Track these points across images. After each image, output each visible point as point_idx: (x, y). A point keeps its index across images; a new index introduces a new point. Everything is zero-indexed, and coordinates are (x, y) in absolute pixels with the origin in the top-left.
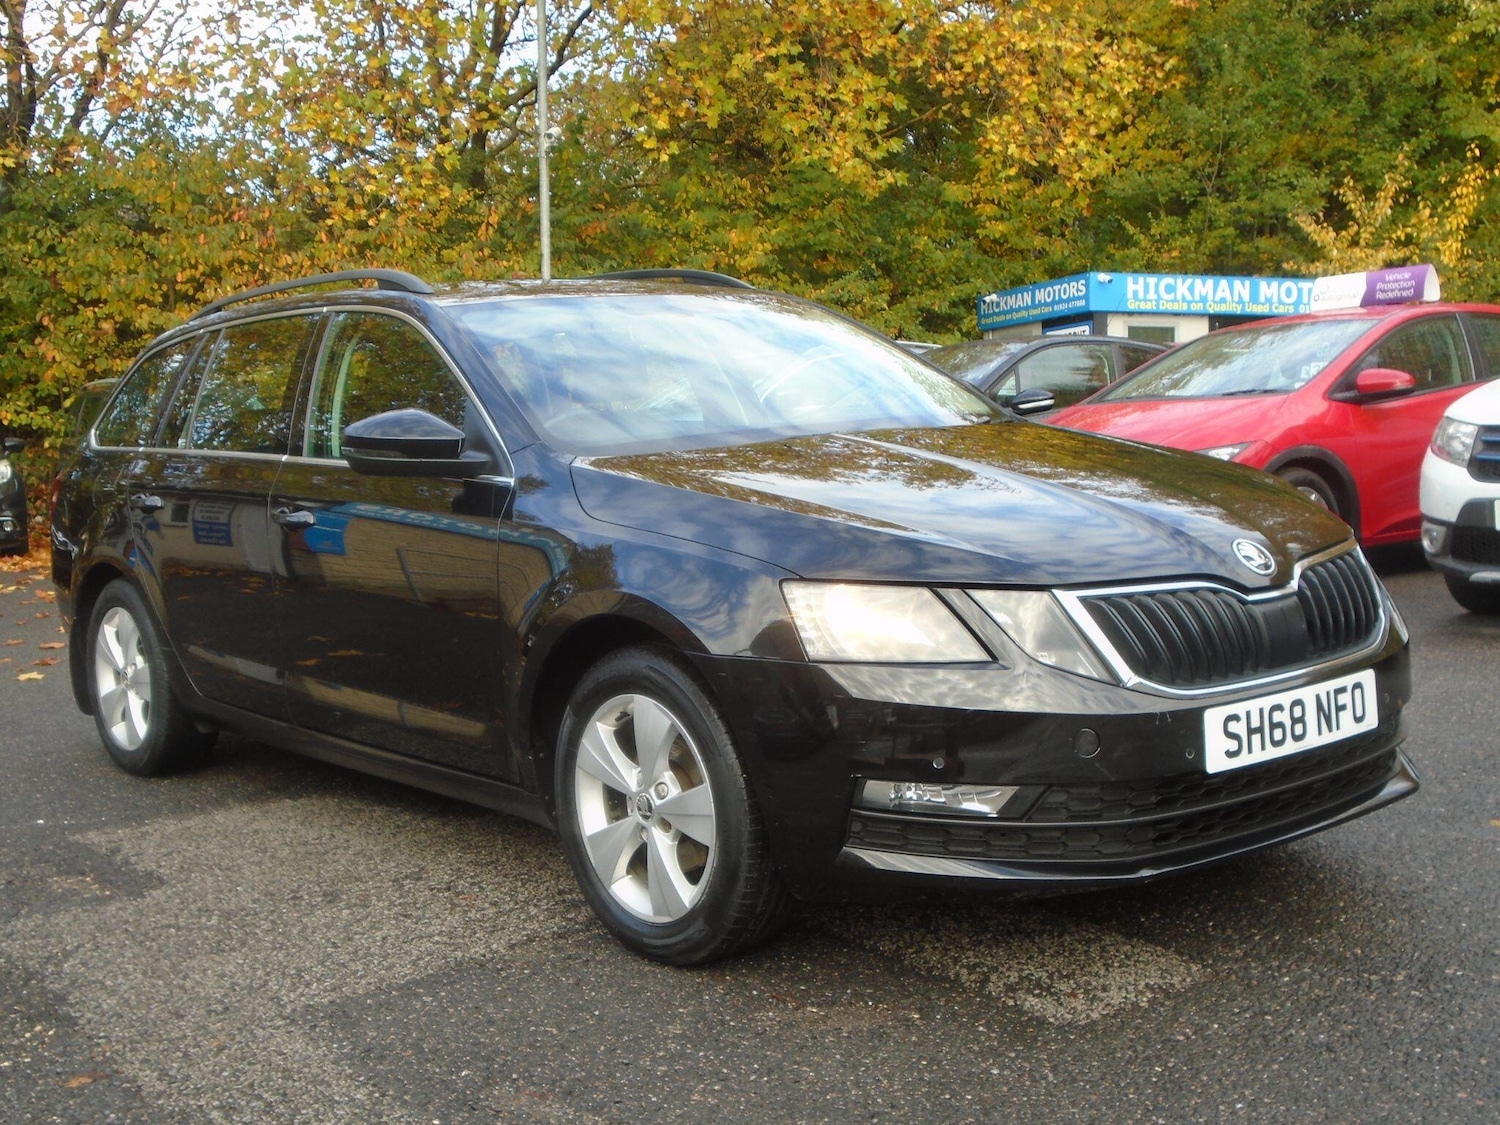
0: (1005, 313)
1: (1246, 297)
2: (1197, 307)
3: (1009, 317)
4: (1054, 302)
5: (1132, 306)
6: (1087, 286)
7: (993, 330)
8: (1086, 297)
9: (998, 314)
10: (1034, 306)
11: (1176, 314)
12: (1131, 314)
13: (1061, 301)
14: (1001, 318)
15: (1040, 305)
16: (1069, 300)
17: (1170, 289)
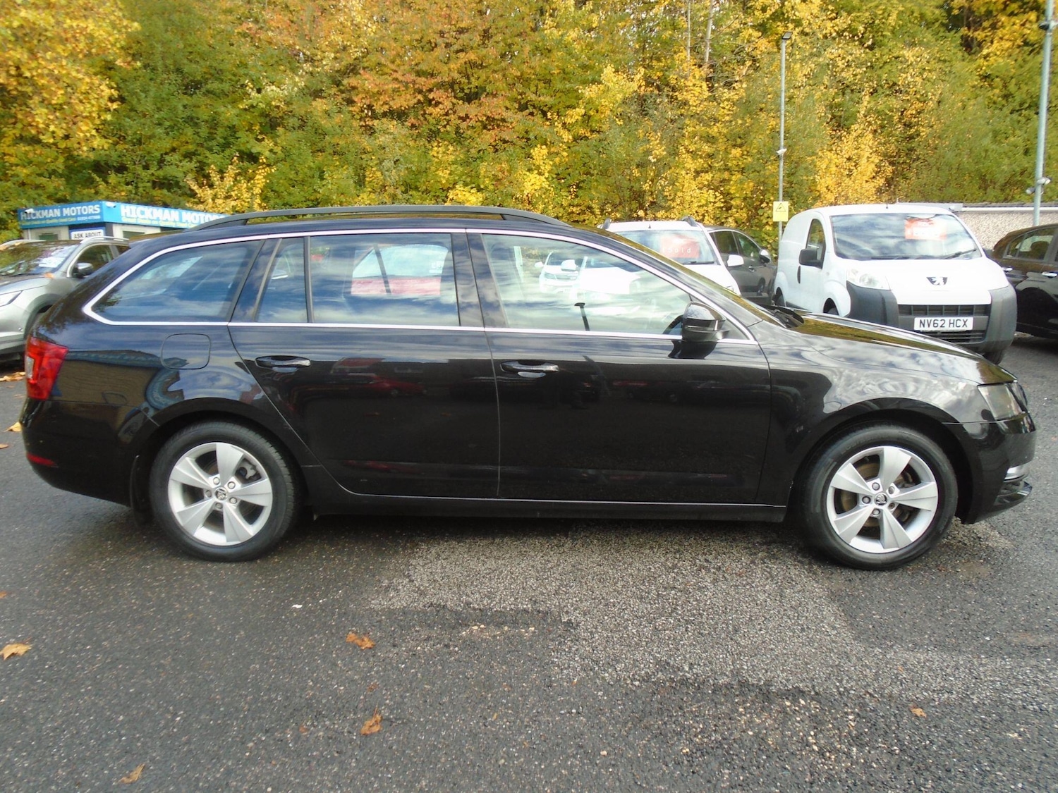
0: (41, 220)
1: (177, 219)
2: (155, 223)
3: (43, 222)
4: (77, 216)
5: (125, 220)
6: (101, 208)
7: (31, 229)
8: (101, 214)
9: (36, 220)
10: (62, 217)
11: (145, 226)
12: (123, 224)
13: (82, 215)
14: (38, 223)
15: (67, 217)
16: (88, 215)
17: (143, 213)
